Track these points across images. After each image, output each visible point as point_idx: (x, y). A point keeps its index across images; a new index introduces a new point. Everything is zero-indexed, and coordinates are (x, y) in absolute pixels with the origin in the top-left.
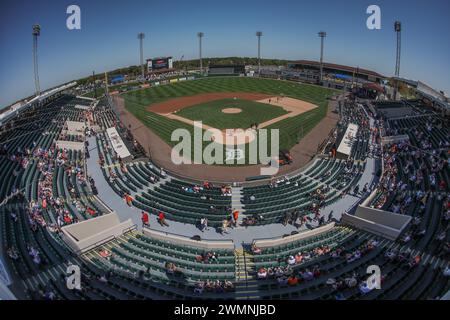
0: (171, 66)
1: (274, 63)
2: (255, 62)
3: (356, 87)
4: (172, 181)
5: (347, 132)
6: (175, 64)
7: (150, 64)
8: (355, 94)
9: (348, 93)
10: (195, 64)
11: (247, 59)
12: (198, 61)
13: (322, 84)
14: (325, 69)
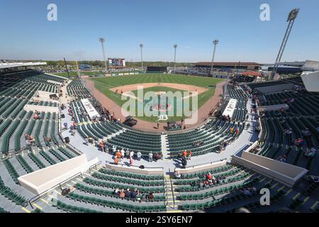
0: (124, 65)
1: (183, 65)
2: (172, 64)
3: (236, 76)
4: (127, 131)
5: (229, 104)
6: (127, 63)
7: (110, 62)
8: (235, 80)
9: (229, 80)
10: (138, 65)
11: (168, 63)
12: (140, 63)
13: (211, 76)
14: (214, 66)
